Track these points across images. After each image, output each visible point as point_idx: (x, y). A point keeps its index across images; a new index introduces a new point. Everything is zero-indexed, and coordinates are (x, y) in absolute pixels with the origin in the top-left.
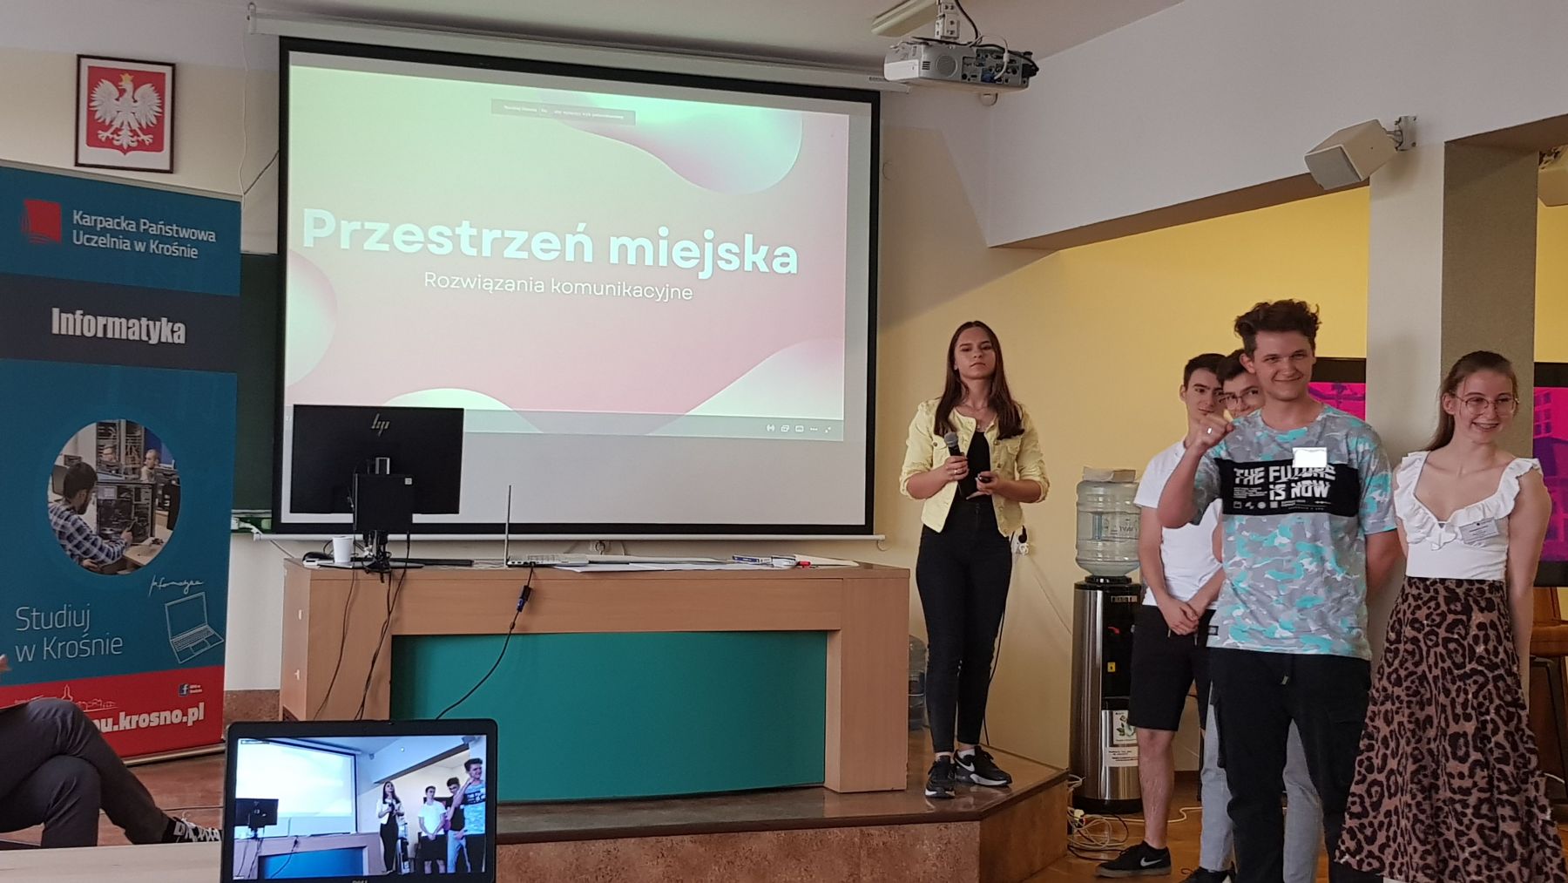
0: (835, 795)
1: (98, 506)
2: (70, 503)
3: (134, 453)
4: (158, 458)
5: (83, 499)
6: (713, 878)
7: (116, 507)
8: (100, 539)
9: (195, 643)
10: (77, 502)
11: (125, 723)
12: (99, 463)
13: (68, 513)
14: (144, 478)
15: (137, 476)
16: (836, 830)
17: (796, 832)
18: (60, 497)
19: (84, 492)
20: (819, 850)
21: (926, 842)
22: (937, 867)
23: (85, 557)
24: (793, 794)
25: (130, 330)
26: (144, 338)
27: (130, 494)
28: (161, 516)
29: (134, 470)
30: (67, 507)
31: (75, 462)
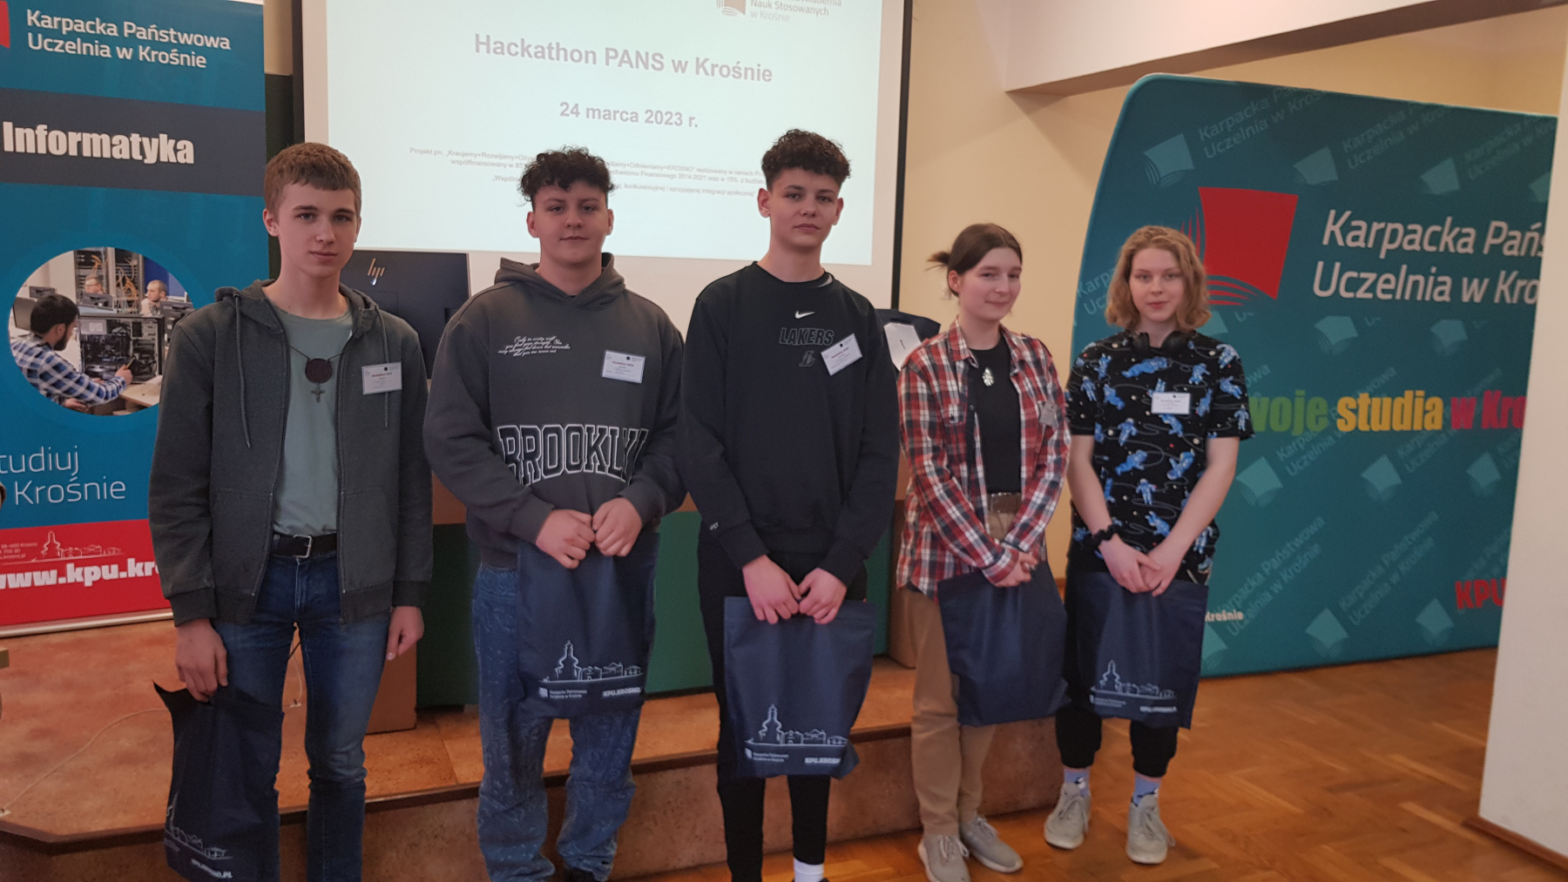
1: (82, 342)
2: (41, 338)
4: (165, 290)
7: (107, 342)
8: (87, 377)
11: (136, 569)
12: (80, 295)
13: (40, 349)
14: (146, 312)
18: (27, 332)
19: (62, 327)
23: (66, 396)
25: (116, 149)
26: (137, 156)
27: (126, 329)
29: (130, 303)
30: (38, 343)
31: (47, 294)
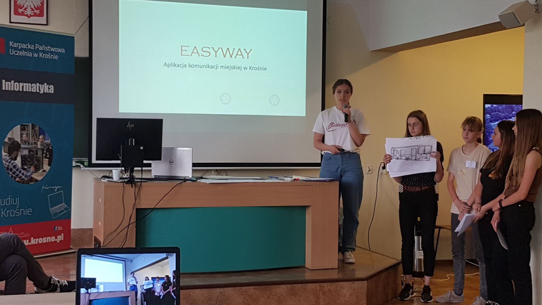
0: (310, 271)
1: (22, 158)
2: (10, 156)
3: (35, 137)
4: (44, 138)
5: (16, 154)
6: (262, 303)
7: (28, 157)
8: (22, 170)
9: (60, 210)
10: (13, 156)
11: (33, 241)
12: (21, 140)
13: (10, 160)
14: (39, 146)
15: (36, 145)
16: (310, 284)
17: (294, 285)
18: (7, 154)
19: (16, 152)
20: (303, 292)
21: (345, 289)
22: (350, 299)
23: (16, 177)
24: (293, 270)
25: (33, 88)
26: (38, 91)
27: (34, 152)
28: (46, 161)
29: (35, 143)
30: (10, 158)
31: (12, 140)
